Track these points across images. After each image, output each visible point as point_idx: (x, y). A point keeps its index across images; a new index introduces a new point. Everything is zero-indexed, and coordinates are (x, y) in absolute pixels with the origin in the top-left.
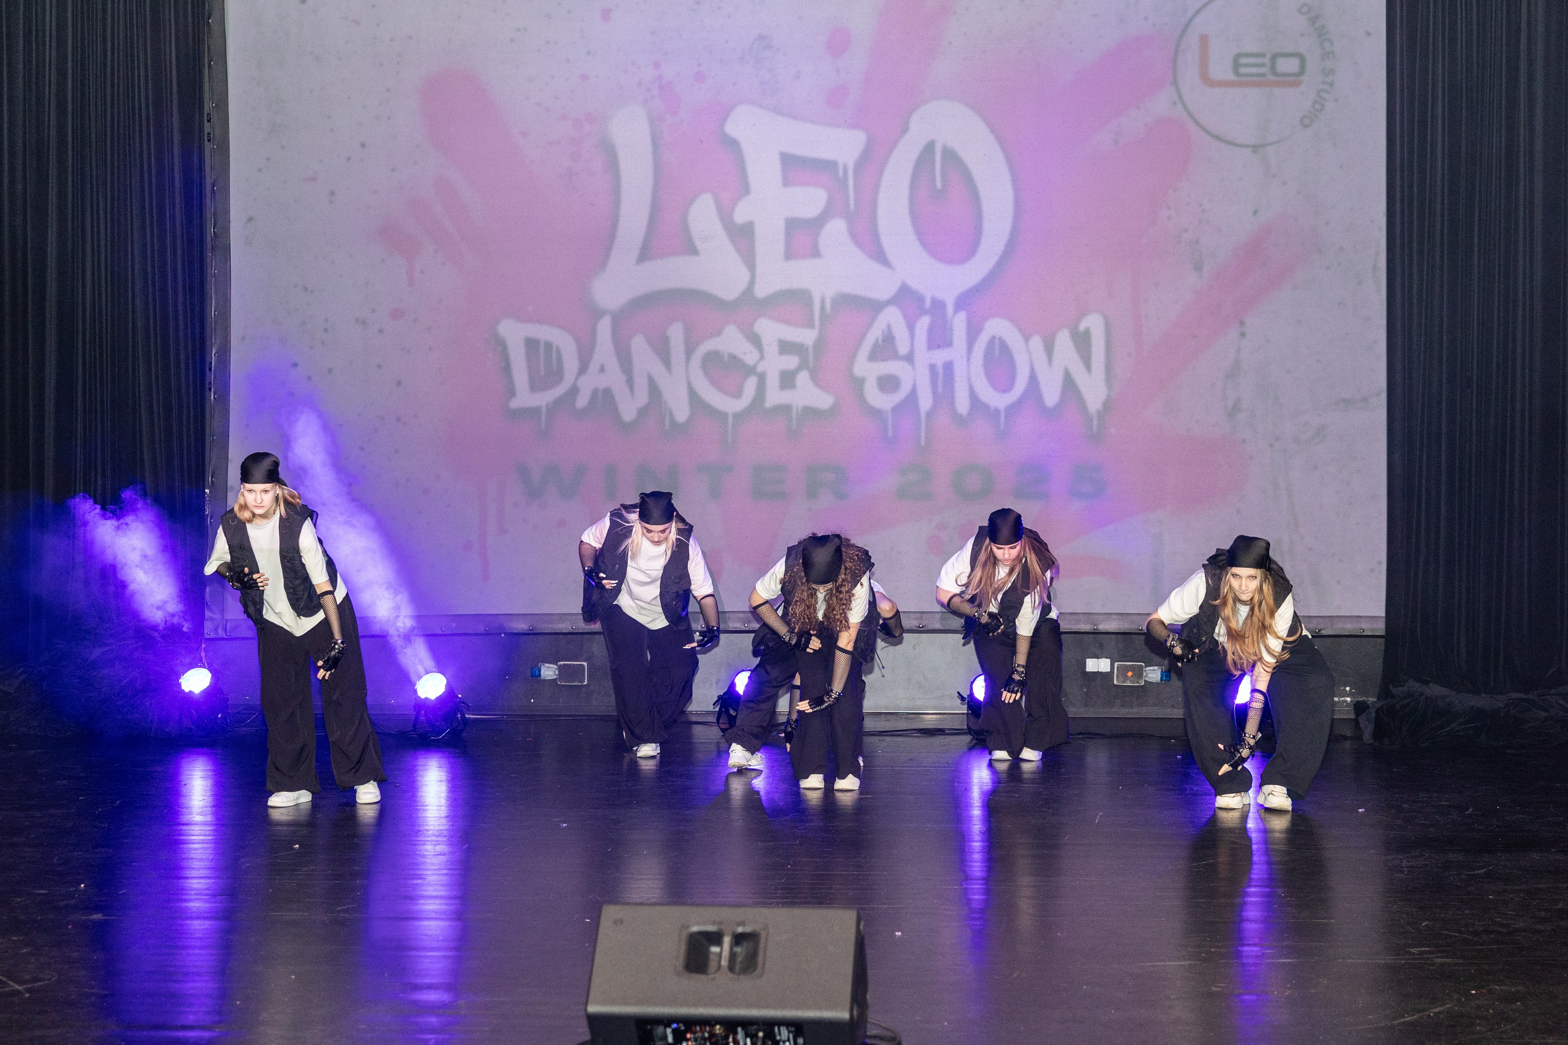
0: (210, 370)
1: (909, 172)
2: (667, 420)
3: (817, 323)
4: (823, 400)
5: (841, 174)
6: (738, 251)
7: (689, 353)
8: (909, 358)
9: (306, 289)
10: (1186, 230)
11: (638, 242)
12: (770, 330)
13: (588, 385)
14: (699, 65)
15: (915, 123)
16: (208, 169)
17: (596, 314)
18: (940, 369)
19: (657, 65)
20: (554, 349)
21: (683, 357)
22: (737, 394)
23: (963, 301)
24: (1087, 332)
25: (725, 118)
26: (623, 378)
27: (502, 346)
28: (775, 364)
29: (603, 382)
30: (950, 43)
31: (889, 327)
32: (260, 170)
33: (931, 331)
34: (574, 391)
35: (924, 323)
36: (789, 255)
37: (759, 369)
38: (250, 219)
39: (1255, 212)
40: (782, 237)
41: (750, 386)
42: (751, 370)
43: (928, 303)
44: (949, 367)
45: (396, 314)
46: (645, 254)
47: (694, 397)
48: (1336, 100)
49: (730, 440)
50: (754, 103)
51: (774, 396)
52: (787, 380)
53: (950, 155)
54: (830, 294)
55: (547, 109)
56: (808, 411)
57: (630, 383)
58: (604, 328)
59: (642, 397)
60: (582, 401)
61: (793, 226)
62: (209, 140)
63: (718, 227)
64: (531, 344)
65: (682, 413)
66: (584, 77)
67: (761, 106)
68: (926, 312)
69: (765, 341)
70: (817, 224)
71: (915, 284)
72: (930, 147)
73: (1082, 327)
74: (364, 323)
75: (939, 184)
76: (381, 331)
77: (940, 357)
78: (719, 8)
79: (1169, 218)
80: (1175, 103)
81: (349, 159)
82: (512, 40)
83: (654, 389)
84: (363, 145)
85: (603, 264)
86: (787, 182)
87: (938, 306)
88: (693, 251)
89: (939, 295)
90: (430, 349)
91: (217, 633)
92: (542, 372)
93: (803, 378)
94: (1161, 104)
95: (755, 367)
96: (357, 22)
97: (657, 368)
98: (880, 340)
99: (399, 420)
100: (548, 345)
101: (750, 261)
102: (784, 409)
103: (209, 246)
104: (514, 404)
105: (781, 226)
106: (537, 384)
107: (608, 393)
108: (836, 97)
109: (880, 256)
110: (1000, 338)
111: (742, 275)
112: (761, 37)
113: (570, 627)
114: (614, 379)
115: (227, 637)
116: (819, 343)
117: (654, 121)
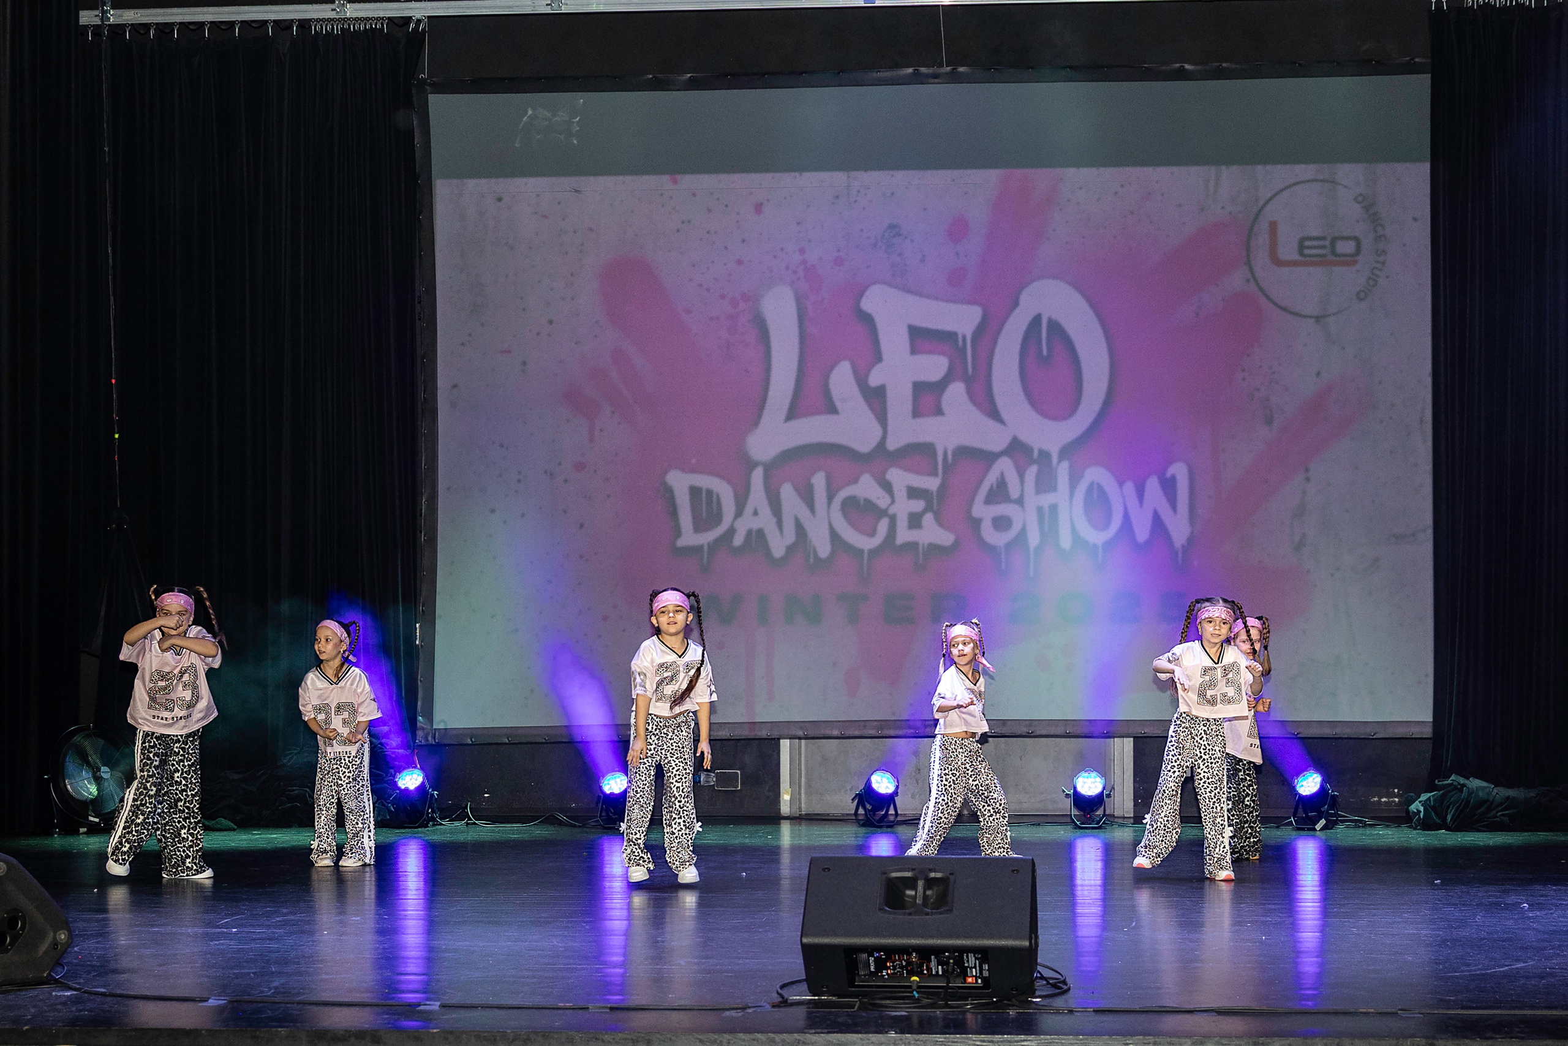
0: (421, 515)
1: (1019, 341)
2: (812, 556)
3: (940, 471)
4: (946, 538)
5: (960, 343)
6: (872, 409)
7: (830, 498)
8: (1020, 501)
9: (502, 446)
10: (1259, 390)
11: (787, 402)
12: (899, 478)
13: (743, 526)
14: (839, 251)
15: (1024, 298)
16: (418, 343)
17: (752, 465)
18: (1046, 511)
19: (802, 251)
20: (715, 496)
21: (824, 500)
22: (872, 533)
23: (1066, 452)
24: (1173, 478)
25: (861, 294)
26: (774, 520)
27: (670, 491)
28: (904, 507)
29: (755, 524)
30: (1054, 230)
31: (1002, 474)
32: (463, 344)
33: (1039, 477)
34: (731, 531)
35: (1033, 470)
36: (917, 413)
37: (891, 512)
38: (455, 386)
39: (1318, 374)
40: (910, 398)
41: (883, 526)
42: (883, 513)
43: (1036, 454)
44: (1054, 508)
45: (579, 467)
46: (793, 414)
47: (834, 536)
48: (1387, 277)
49: (865, 573)
50: (884, 283)
51: (904, 535)
52: (915, 521)
53: (1055, 327)
54: (952, 444)
55: (708, 290)
56: (933, 548)
57: (780, 524)
58: (757, 476)
59: (790, 536)
60: (738, 540)
61: (920, 388)
62: (420, 319)
63: (855, 389)
64: (695, 491)
65: (824, 549)
66: (740, 262)
67: (890, 285)
68: (1032, 461)
69: (895, 489)
70: (939, 387)
71: (1023, 437)
72: (1037, 320)
73: (1169, 474)
74: (551, 474)
75: (1045, 352)
76: (566, 481)
77: (1047, 499)
78: (855, 202)
79: (1244, 379)
80: (1248, 280)
81: (538, 334)
82: (678, 231)
83: (800, 528)
84: (551, 322)
85: (756, 423)
86: (913, 351)
87: (1045, 455)
88: (832, 410)
89: (1045, 447)
90: (609, 496)
91: (428, 740)
92: (704, 515)
93: (928, 519)
94: (1236, 281)
95: (886, 510)
96: (546, 217)
97: (803, 511)
98: (995, 485)
99: (581, 557)
100: (710, 493)
101: (882, 418)
102: (912, 546)
103: (420, 410)
104: (681, 543)
105: (908, 390)
106: (699, 526)
107: (760, 533)
108: (956, 278)
109: (994, 414)
110: (1098, 484)
111: (875, 432)
112: (892, 227)
113: (728, 734)
114: (765, 520)
115: (434, 743)
116: (942, 488)
117: (799, 300)
